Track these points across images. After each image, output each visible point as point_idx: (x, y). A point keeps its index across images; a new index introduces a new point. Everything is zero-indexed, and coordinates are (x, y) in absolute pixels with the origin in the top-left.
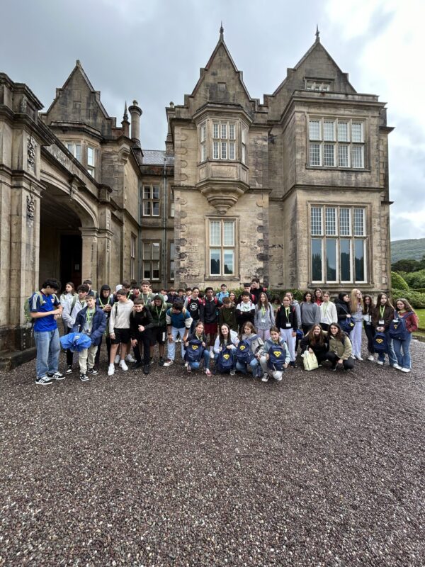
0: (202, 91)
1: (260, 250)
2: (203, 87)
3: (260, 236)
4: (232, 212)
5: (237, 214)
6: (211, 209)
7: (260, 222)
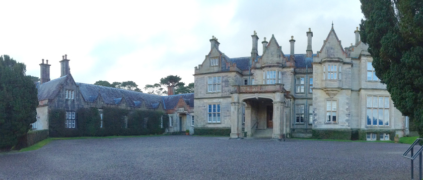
0: (324, 50)
1: (347, 112)
2: (325, 48)
3: (347, 107)
4: (335, 97)
5: (338, 98)
6: (327, 97)
7: (347, 101)
